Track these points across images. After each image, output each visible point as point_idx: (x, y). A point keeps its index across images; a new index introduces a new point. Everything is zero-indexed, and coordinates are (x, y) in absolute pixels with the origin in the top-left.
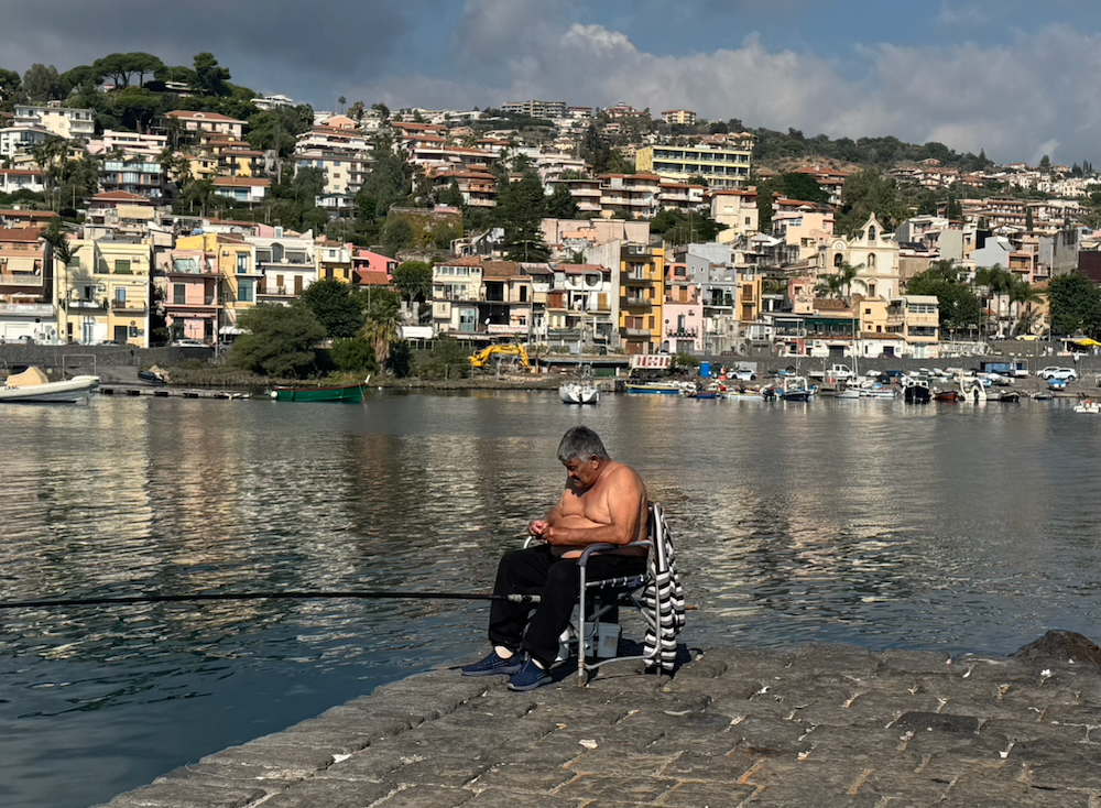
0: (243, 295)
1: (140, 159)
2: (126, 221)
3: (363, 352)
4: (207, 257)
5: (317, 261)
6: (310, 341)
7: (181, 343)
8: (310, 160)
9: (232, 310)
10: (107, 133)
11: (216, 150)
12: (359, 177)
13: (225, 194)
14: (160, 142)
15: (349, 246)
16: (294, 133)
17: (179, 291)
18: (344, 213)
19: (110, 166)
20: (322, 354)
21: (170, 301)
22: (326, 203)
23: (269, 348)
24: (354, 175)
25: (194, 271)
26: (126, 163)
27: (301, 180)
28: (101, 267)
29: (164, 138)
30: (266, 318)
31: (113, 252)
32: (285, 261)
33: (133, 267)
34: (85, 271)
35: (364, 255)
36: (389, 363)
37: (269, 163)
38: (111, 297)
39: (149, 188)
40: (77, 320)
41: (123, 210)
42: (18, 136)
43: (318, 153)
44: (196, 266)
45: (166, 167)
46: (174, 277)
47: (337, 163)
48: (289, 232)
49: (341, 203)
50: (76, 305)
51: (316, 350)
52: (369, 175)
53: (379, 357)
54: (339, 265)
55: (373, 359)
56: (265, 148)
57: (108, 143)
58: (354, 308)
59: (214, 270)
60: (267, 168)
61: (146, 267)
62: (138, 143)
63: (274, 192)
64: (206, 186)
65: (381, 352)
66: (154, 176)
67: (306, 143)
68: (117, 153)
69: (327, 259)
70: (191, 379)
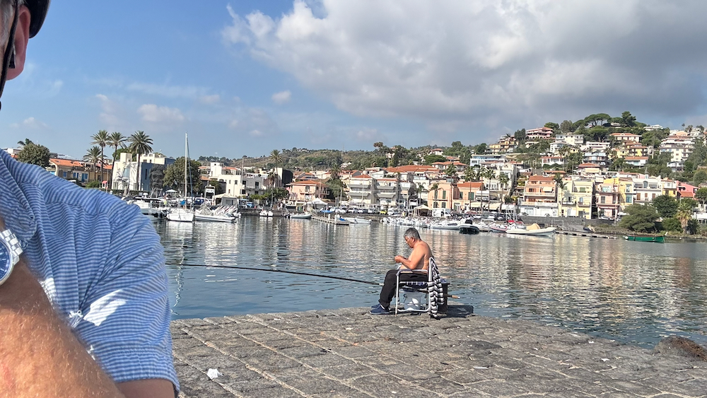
0: (628, 201)
1: (598, 151)
2: (588, 174)
3: (676, 224)
4: (614, 186)
5: (662, 187)
6: (653, 218)
7: (602, 218)
8: (666, 149)
9: (623, 206)
10: (588, 143)
11: (628, 147)
12: (687, 155)
13: (630, 163)
14: (607, 145)
15: (677, 182)
16: (661, 139)
17: (603, 198)
18: (679, 169)
19: (586, 154)
20: (658, 224)
21: (599, 202)
22: (671, 165)
23: (636, 221)
24: (685, 154)
25: (609, 192)
26: (592, 153)
27: (661, 157)
28: (575, 190)
29: (609, 143)
30: (636, 210)
31: (579, 185)
32: (649, 188)
33: (586, 190)
34: (569, 191)
35: (683, 185)
36: (688, 228)
37: (649, 151)
38: (578, 200)
39: (600, 162)
40: (565, 209)
41: (587, 170)
42: (556, 145)
43: (670, 146)
44: (610, 190)
45: (607, 154)
46: (601, 194)
47: (678, 149)
48: (652, 176)
49: (678, 165)
50: (565, 203)
51: (655, 222)
52: (691, 154)
53: (683, 226)
54: (671, 189)
55: (680, 226)
56: (648, 145)
57: (588, 146)
58: (676, 206)
59: (617, 191)
60: (648, 153)
61: (591, 190)
62: (599, 146)
63: (650, 161)
64: (622, 160)
65: (684, 224)
66: (603, 157)
67: (665, 142)
68: (590, 150)
69: (666, 187)
70: (602, 231)
